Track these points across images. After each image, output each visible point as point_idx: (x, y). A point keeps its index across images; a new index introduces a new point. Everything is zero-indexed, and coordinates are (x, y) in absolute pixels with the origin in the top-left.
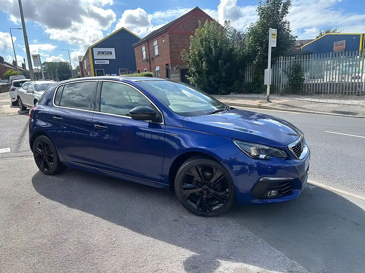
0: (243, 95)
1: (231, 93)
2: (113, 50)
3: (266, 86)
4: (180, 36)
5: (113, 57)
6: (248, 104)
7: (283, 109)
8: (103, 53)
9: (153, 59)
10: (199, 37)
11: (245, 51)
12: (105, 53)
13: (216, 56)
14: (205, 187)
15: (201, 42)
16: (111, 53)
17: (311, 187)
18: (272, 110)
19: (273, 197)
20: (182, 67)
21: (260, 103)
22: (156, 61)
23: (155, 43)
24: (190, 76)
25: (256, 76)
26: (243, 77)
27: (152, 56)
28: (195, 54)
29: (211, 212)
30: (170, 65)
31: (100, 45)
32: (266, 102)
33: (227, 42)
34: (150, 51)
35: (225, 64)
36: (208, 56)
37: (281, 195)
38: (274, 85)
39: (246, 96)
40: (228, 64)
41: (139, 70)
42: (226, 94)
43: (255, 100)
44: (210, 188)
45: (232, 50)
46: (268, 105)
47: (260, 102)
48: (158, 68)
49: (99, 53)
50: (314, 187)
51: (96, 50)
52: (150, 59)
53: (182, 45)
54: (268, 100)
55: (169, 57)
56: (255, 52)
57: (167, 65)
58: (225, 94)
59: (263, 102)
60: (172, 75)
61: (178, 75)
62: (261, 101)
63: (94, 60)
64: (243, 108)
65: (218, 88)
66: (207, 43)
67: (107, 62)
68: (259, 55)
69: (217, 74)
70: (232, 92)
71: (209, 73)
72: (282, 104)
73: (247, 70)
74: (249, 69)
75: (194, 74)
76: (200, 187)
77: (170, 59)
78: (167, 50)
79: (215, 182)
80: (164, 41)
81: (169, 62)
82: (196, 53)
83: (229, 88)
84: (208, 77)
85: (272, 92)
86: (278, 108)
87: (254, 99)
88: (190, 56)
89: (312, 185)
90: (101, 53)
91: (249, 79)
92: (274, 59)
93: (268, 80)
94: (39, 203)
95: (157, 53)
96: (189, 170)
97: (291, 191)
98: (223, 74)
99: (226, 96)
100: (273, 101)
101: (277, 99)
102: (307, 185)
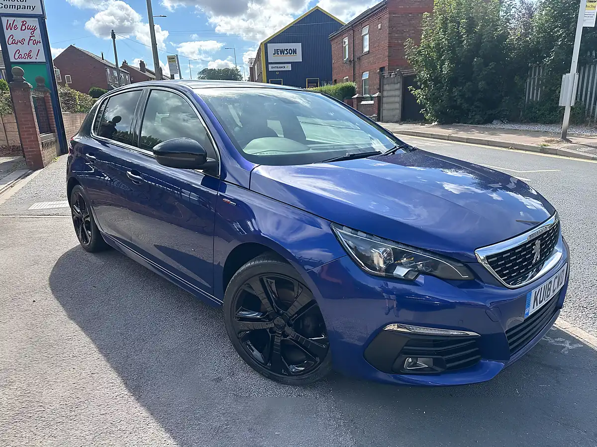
0: (516, 127)
1: (494, 121)
2: (298, 46)
3: (564, 108)
4: (410, 15)
5: (298, 58)
6: (520, 143)
7: (592, 156)
8: (282, 52)
9: (359, 59)
10: (440, 15)
11: (530, 39)
12: (286, 52)
13: (469, 50)
14: (279, 321)
15: (444, 23)
16: (295, 52)
17: (568, 345)
18: (568, 158)
20: (406, 72)
21: (545, 143)
22: (365, 62)
23: (365, 31)
24: (417, 88)
25: (547, 89)
26: (522, 92)
27: (358, 55)
28: (430, 47)
29: (290, 375)
30: (386, 68)
31: (279, 38)
32: (558, 142)
33: (494, 23)
34: (356, 45)
35: (486, 65)
36: (454, 52)
37: (439, 370)
38: (587, 107)
39: (524, 127)
40: (492, 65)
41: (335, 81)
42: (484, 123)
43: (538, 137)
44: (290, 325)
45: (504, 36)
46: (563, 146)
47: (546, 141)
48: (366, 76)
49: (276, 52)
50: (575, 346)
51: (272, 47)
52: (355, 61)
53: (413, 32)
54: (564, 137)
55: (387, 54)
56: (550, 40)
57: (382, 69)
58: (481, 123)
59: (553, 141)
60: (386, 87)
61: (398, 86)
62: (548, 139)
63: (267, 63)
64: (510, 150)
65: (469, 110)
66: (454, 25)
67: (289, 67)
68: (559, 45)
69: (469, 83)
70: (496, 119)
71: (454, 81)
72: (593, 147)
73: (531, 76)
74: (535, 75)
75: (425, 83)
76: (270, 320)
77: (387, 58)
78: (385, 43)
79: (298, 313)
80: (379, 26)
81: (386, 64)
82: (432, 45)
83: (489, 112)
84: (450, 91)
85: (574, 121)
86: (581, 153)
87: (536, 134)
88: (420, 52)
89: (574, 340)
90: (279, 53)
91: (533, 94)
92: (591, 54)
93: (567, 97)
95: (366, 49)
96: (247, 282)
97: (477, 360)
98: (481, 85)
99: (483, 126)
100: (574, 140)
101: (587, 137)
102: (560, 339)
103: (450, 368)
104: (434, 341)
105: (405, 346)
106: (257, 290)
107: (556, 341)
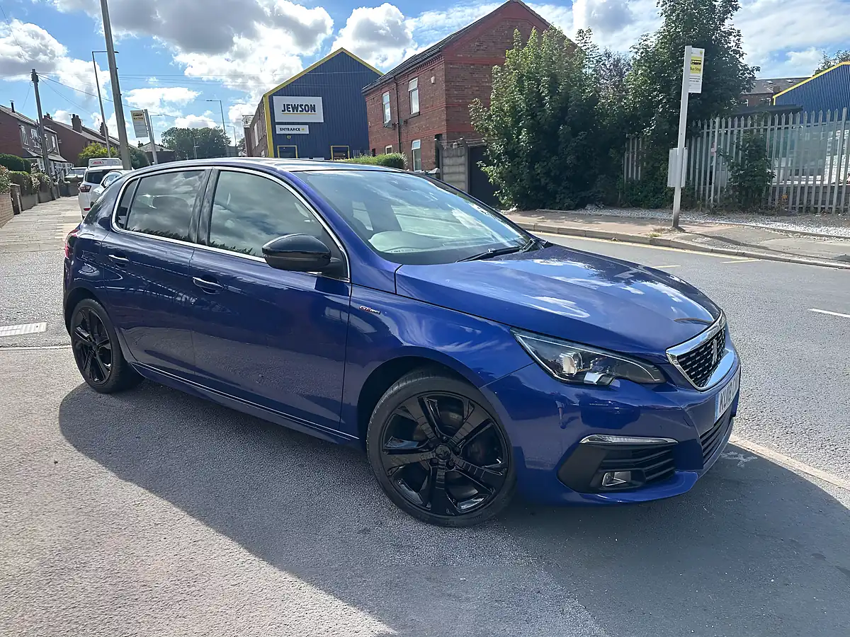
0: (616, 212)
1: (588, 206)
2: (317, 101)
3: (673, 190)
4: (472, 67)
5: (318, 117)
6: (624, 233)
7: (711, 248)
8: (295, 108)
9: (406, 122)
10: (515, 70)
11: (625, 103)
12: (300, 109)
13: (553, 116)
14: (441, 449)
15: (520, 81)
16: (313, 108)
17: (742, 459)
18: (683, 251)
19: (619, 489)
20: (472, 143)
21: (655, 233)
22: (414, 127)
23: (414, 84)
24: (489, 164)
25: (650, 166)
26: (620, 168)
27: (404, 116)
28: (503, 110)
29: (457, 514)
30: (444, 136)
31: (291, 88)
32: (669, 231)
33: (581, 81)
34: (400, 105)
35: (575, 134)
36: (533, 116)
37: (640, 484)
38: (696, 189)
39: (625, 213)
40: (582, 134)
41: (374, 150)
42: (575, 209)
43: (645, 225)
44: (457, 454)
45: (594, 100)
46: (675, 236)
47: (656, 230)
48: (417, 145)
49: (286, 108)
50: (750, 458)
51: (279, 101)
52: (402, 123)
53: (477, 88)
54: (676, 225)
55: (444, 117)
56: (649, 107)
57: (438, 136)
58: (572, 208)
59: (664, 230)
60: (447, 161)
61: (463, 160)
62: (659, 227)
63: (274, 124)
64: (613, 242)
65: (556, 192)
66: (532, 84)
67: (305, 130)
68: (661, 113)
69: (554, 158)
70: (591, 203)
71: (534, 157)
72: (710, 237)
73: (629, 150)
74: (633, 149)
75: (498, 157)
76: (431, 450)
77: (444, 123)
78: (441, 102)
79: (467, 438)
80: (432, 80)
81: (443, 130)
82: (506, 107)
83: (583, 194)
84: (531, 167)
85: (685, 206)
86: (697, 245)
87: (640, 221)
88: (490, 116)
89: (747, 453)
90: (291, 109)
91: (633, 171)
92: (697, 125)
93: (676, 177)
94: (56, 462)
95: (415, 108)
96: (402, 405)
97: (672, 472)
98: (570, 160)
99: (573, 212)
100: (688, 228)
101: (700, 225)
102: (732, 453)
103: (649, 481)
104: (633, 451)
105: (605, 459)
106: (415, 412)
107: (729, 456)
